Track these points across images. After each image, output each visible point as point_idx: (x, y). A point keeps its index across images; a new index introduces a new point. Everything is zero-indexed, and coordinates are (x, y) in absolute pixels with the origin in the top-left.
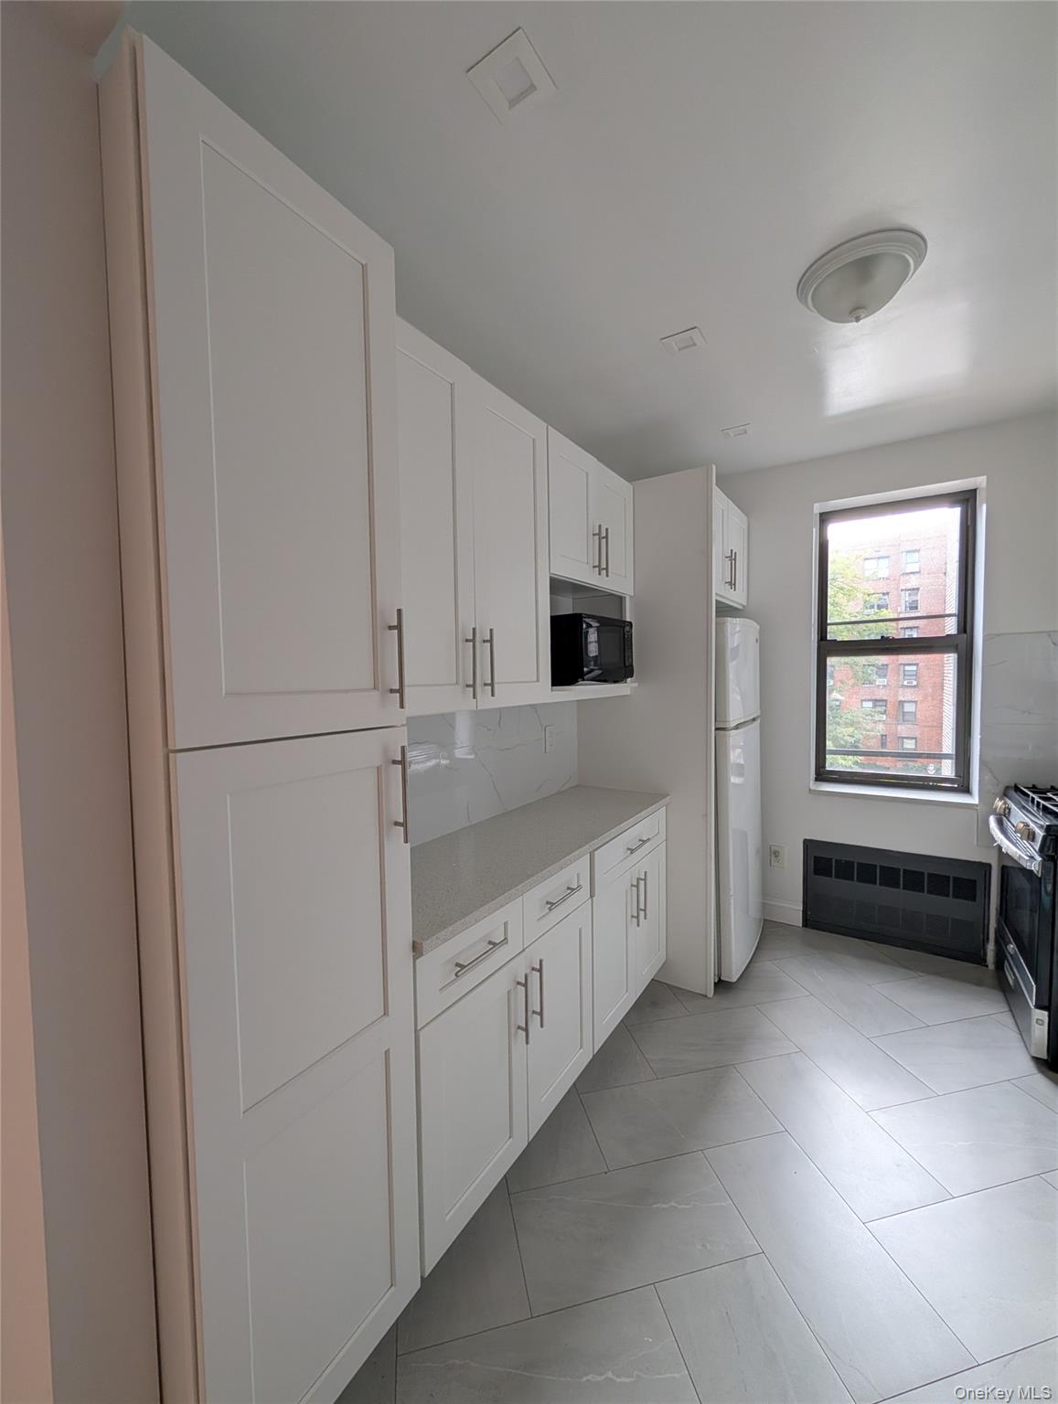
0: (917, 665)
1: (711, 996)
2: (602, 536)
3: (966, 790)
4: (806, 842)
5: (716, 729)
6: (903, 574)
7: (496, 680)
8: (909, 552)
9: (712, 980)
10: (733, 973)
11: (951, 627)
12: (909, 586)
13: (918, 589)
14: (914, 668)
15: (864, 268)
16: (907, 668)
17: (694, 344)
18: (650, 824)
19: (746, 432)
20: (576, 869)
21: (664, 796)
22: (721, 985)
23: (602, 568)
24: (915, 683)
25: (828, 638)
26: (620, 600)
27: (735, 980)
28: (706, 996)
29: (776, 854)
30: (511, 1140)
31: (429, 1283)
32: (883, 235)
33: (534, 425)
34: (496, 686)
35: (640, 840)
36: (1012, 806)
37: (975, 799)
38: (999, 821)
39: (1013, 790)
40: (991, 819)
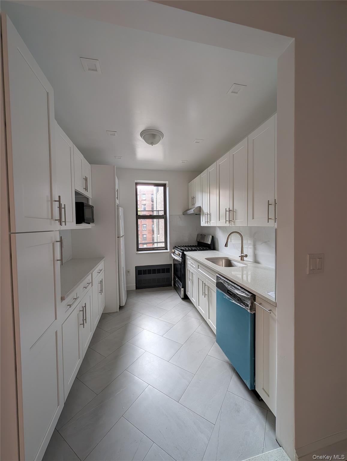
0: (146, 224)
1: (118, 311)
2: (86, 179)
3: (167, 249)
4: (136, 267)
5: (118, 237)
6: (142, 200)
7: (66, 221)
8: (143, 194)
9: (118, 307)
10: (123, 304)
11: (162, 213)
12: (144, 203)
13: (146, 204)
14: (145, 225)
15: (154, 136)
16: (144, 225)
17: (115, 135)
18: (101, 266)
19: (120, 158)
20: (88, 279)
21: (104, 257)
22: (121, 308)
23: (86, 189)
24: (146, 229)
25: (138, 214)
26: (87, 199)
27: (124, 305)
28: (117, 312)
29: (129, 272)
30: (79, 359)
31: (66, 404)
32: (157, 131)
33: (71, 144)
34: (66, 223)
35: (100, 270)
36: (176, 250)
37: (169, 251)
38: (173, 254)
39: (175, 247)
40: (172, 254)
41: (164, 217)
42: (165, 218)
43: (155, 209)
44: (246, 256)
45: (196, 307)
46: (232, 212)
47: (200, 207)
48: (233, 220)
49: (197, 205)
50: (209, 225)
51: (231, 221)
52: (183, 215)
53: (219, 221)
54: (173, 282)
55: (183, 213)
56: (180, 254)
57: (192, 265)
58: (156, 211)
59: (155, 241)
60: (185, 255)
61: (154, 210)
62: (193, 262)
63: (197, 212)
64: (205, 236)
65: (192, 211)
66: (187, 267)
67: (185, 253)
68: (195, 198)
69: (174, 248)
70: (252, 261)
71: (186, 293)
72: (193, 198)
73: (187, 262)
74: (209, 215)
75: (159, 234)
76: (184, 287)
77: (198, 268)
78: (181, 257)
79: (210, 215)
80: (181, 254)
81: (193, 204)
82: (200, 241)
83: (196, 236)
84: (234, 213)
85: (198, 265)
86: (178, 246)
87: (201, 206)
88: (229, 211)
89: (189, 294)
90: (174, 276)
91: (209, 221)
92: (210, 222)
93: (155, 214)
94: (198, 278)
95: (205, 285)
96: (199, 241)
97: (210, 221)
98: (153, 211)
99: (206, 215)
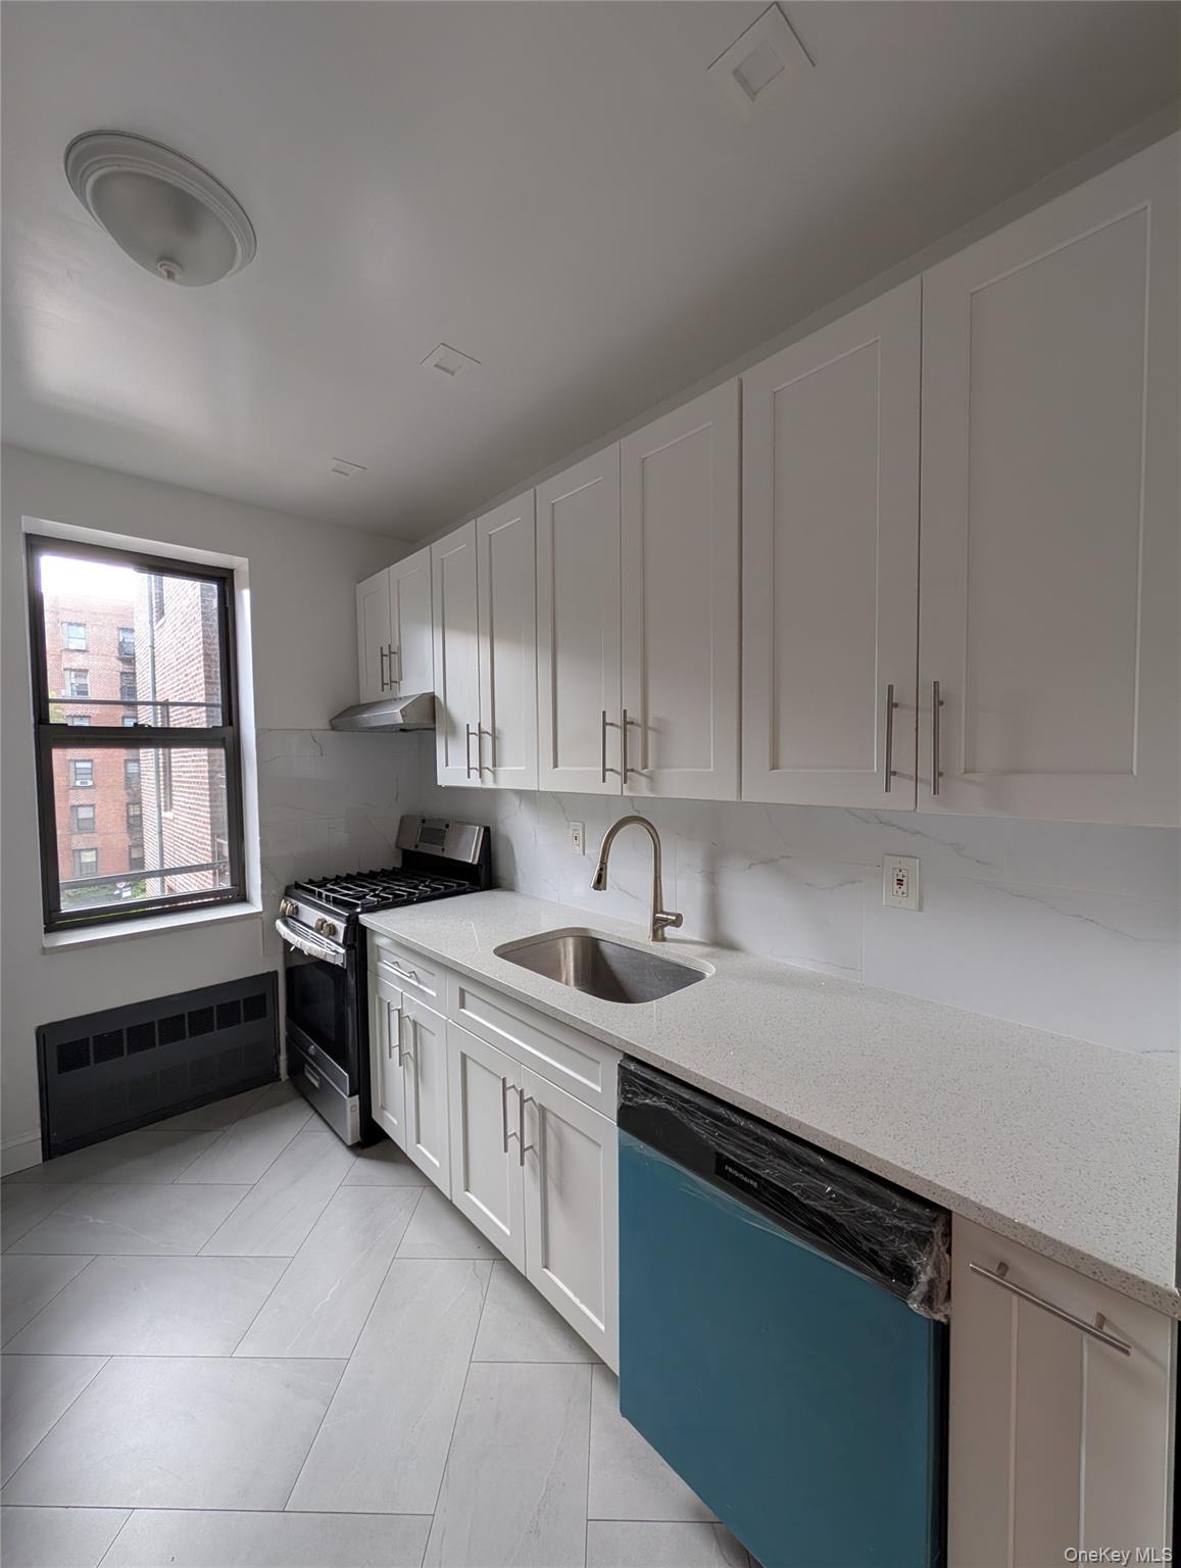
4: (41, 1030)
25: (51, 720)
36: (300, 905)
37: (256, 906)
38: (286, 923)
39: (294, 890)
40: (279, 924)
41: (224, 736)
42: (229, 740)
43: (144, 694)
44: (677, 921)
45: (447, 1193)
46: (639, 730)
47: (432, 698)
48: (645, 766)
49: (414, 686)
50: (490, 784)
51: (632, 770)
52: (333, 729)
53: (556, 766)
54: (283, 1057)
55: (330, 721)
56: (333, 931)
57: (416, 984)
58: (155, 704)
59: (152, 864)
60: (364, 929)
61: (140, 698)
62: (416, 970)
63: (414, 720)
64: (447, 826)
65: (394, 714)
66: (377, 991)
67: (366, 919)
68: (399, 653)
69: (288, 893)
70: (696, 938)
71: (375, 1116)
72: (390, 656)
73: (376, 967)
74: (488, 740)
75: (169, 806)
76: (362, 1087)
77: (463, 1006)
78: (345, 945)
79: (494, 737)
80: (341, 926)
81: (391, 682)
82: (419, 849)
83: (396, 825)
84: (650, 733)
85: (462, 991)
86: (311, 882)
87: (439, 694)
88: (626, 723)
89: (393, 1122)
90: (288, 1028)
91: (488, 763)
92: (494, 773)
93: (146, 717)
94: (464, 1057)
95: (522, 1101)
96: (413, 849)
97: (494, 765)
98: (133, 705)
99: (474, 739)
